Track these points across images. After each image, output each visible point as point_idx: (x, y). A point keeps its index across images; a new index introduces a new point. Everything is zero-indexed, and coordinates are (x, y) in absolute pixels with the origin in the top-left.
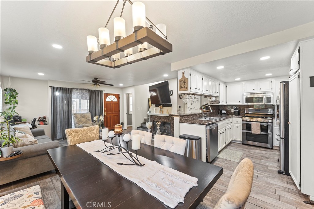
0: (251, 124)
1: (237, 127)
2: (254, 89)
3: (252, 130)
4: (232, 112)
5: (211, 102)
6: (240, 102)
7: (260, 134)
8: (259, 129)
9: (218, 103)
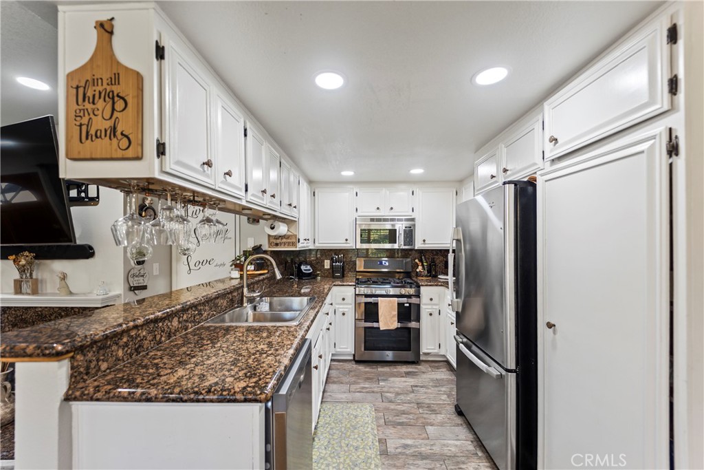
0: (376, 304)
1: (343, 314)
2: (378, 208)
3: (381, 319)
4: (326, 267)
5: (272, 240)
6: (347, 240)
7: (397, 328)
8: (394, 316)
9: (294, 244)
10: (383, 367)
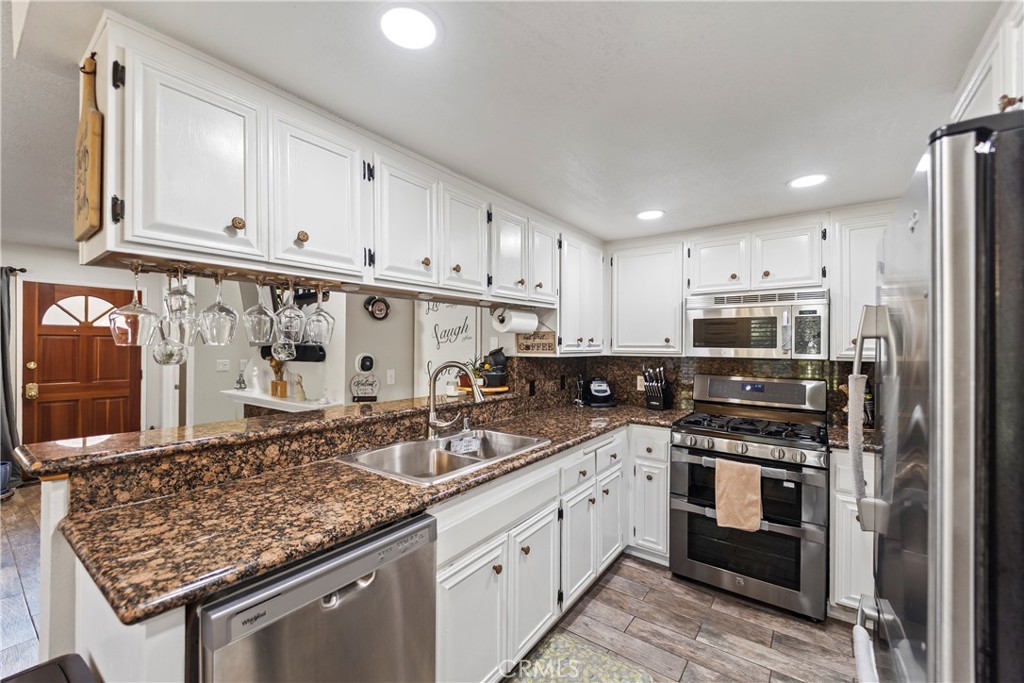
0: (711, 470)
1: (649, 478)
2: (734, 277)
3: (719, 503)
4: (639, 389)
5: (522, 341)
6: (667, 340)
7: (760, 531)
8: (752, 503)
9: (551, 347)
10: (726, 603)
